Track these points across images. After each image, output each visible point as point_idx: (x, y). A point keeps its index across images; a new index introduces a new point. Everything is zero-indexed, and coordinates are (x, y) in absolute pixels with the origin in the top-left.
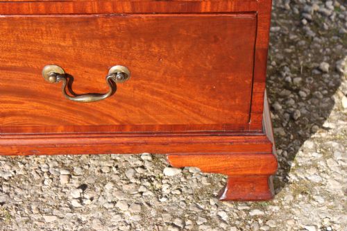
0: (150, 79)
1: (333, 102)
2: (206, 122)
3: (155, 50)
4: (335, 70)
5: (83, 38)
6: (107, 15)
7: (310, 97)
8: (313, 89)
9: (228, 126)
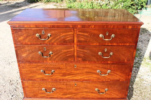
0: (111, 91)
1: (133, 93)
2: (118, 97)
3: (113, 86)
4: (132, 87)
5: (102, 85)
6: (106, 81)
7: (129, 92)
8: (130, 91)
9: (122, 98)
